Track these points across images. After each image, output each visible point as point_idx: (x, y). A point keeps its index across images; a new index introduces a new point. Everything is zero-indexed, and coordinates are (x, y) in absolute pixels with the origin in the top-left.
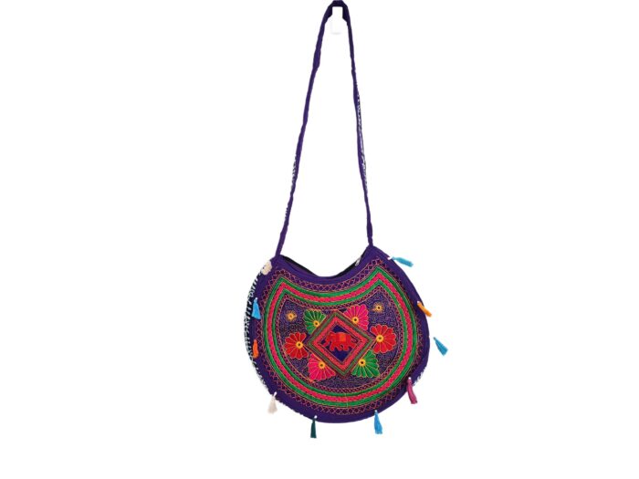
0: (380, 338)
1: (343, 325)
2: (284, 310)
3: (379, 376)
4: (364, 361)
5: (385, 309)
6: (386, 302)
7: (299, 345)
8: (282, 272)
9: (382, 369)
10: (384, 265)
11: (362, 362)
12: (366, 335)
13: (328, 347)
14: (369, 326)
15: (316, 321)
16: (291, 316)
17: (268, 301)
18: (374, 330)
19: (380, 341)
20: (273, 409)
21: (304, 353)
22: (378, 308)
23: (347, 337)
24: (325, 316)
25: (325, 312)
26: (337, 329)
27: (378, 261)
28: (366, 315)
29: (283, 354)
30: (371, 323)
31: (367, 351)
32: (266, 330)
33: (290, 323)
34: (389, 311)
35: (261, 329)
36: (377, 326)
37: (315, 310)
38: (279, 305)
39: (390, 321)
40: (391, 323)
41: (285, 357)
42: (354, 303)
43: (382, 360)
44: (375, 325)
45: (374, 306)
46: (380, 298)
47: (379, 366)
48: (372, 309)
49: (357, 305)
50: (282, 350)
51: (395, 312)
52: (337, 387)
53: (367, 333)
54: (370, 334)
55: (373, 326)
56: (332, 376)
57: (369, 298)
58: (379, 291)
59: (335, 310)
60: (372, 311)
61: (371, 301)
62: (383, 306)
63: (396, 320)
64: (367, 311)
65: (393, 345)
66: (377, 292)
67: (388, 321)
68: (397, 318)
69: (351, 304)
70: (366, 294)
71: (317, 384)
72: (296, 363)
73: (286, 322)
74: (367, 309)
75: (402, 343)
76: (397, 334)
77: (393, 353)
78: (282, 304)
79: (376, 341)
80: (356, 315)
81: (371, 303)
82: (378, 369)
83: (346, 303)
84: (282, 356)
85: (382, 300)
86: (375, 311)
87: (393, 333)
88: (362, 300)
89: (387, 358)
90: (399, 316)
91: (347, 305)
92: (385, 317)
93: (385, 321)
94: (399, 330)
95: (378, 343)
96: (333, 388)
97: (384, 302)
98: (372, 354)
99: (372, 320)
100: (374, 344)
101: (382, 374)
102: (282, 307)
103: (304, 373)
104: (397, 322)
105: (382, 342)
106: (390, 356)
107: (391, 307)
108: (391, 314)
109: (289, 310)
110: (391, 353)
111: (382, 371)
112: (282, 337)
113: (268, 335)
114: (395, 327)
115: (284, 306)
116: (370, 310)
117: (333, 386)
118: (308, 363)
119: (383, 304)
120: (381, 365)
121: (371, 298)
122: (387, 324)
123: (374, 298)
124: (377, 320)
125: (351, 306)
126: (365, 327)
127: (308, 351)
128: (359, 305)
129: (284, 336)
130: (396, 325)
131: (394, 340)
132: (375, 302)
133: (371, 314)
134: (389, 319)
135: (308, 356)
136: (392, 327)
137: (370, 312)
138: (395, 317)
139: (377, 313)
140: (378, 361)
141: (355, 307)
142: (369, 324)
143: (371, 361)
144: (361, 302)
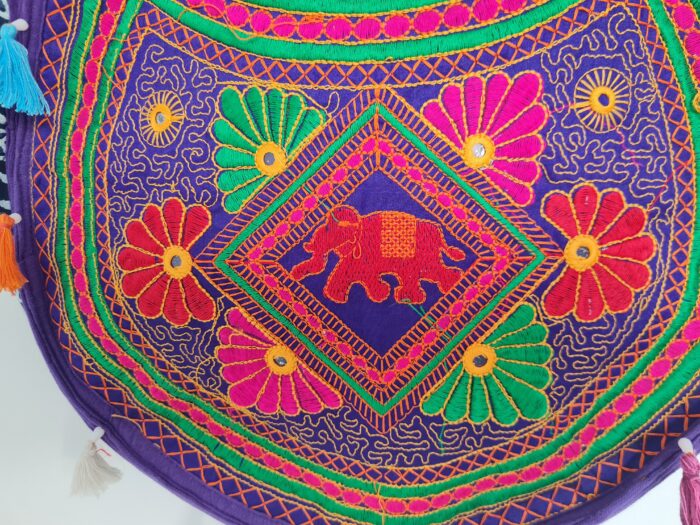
0: (583, 252)
2: (137, 87)
3: (544, 418)
4: (490, 355)
5: (633, 111)
6: (640, 74)
7: (178, 263)
9: (566, 388)
11: (480, 358)
12: (518, 232)
14: (540, 191)
15: (268, 147)
16: (161, 118)
18: (559, 210)
19: (579, 264)
21: (200, 306)
22: (601, 100)
24: (321, 120)
25: (321, 97)
28: (535, 133)
29: (111, 292)
30: (550, 173)
31: (513, 309)
32: (65, 174)
33: (151, 151)
34: (645, 123)
35: (46, 170)
36: (576, 191)
37: (273, 84)
38: (118, 63)
39: (643, 169)
40: (643, 184)
41: (118, 309)
42: (487, 59)
43: (572, 352)
44: (568, 187)
45: (581, 85)
46: (617, 51)
47: (554, 377)
48: (566, 103)
49: (495, 70)
50: (107, 274)
51: (672, 131)
52: (344, 453)
53: (525, 220)
54: (538, 228)
55: (560, 187)
56: (324, 406)
57: (565, 43)
58: (620, 9)
59: (376, 87)
60: (566, 111)
61: (569, 59)
62: (626, 91)
63: (667, 169)
64: (545, 107)
65: (638, 290)
66: (611, 13)
67: (632, 170)
68: (675, 162)
69: (465, 64)
70: (549, 20)
71: (262, 423)
72: (167, 339)
73: (137, 145)
74: (546, 98)
75: (679, 281)
76: (659, 237)
77: (629, 324)
78: (128, 59)
79: (563, 264)
80: (484, 124)
81: (569, 71)
82: (548, 391)
83: (438, 55)
84: (108, 303)
85: (627, 59)
86: (583, 115)
87: (647, 231)
88: (527, 45)
89: (599, 346)
90: (684, 150)
91: (444, 68)
92: (619, 149)
93: (620, 168)
94: (675, 222)
95: (572, 274)
96: (326, 453)
97: (635, 71)
98: (534, 321)
99: (559, 159)
100: (552, 277)
101: (560, 411)
102: (128, 73)
103: (204, 378)
104: (670, 183)
105: (588, 271)
106: (610, 339)
107: (656, 106)
108: (652, 139)
109: (157, 86)
110: (620, 325)
111: (560, 399)
112: (115, 216)
113: (71, 200)
114: (657, 203)
115: (136, 70)
116: (559, 106)
117: (329, 447)
118: (217, 348)
119: (625, 84)
120: (561, 373)
121: (575, 40)
122: (624, 187)
123: (586, 43)
124: (581, 163)
125: (465, 77)
126: (519, 193)
127: (216, 294)
128: (512, 70)
129: (123, 213)
130: (666, 197)
131: (645, 263)
132: (589, 64)
133: (558, 128)
134: (637, 160)
135: (215, 319)
136: (643, 202)
137: (559, 117)
138: (667, 154)
139: (592, 126)
140: (556, 355)
141: (484, 80)
142: (543, 175)
143: (523, 356)
144: (520, 55)
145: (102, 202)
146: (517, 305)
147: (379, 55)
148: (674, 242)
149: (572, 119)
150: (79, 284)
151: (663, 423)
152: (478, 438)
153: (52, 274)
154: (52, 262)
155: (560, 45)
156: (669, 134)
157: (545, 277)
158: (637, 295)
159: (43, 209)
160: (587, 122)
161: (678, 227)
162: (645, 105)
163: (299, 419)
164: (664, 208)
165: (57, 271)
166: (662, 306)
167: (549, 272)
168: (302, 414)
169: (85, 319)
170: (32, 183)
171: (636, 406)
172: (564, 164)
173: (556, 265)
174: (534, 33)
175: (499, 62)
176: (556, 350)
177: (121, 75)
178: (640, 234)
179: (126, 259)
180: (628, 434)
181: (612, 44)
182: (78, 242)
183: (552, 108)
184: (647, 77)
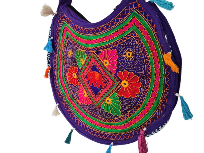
0: (125, 84)
1: (97, 65)
2: (67, 48)
3: (120, 116)
4: (110, 100)
5: (136, 57)
6: (137, 50)
7: (75, 76)
8: (64, 18)
9: (124, 112)
10: (141, 9)
11: (109, 101)
12: (113, 78)
13: (88, 82)
14: (117, 71)
15: (81, 60)
16: (70, 53)
17: (60, 41)
18: (120, 75)
19: (124, 86)
20: (56, 113)
21: (77, 82)
22: (128, 55)
23: (100, 76)
24: (86, 56)
26: (94, 69)
27: (136, 5)
28: (116, 60)
29: (67, 80)
30: (119, 68)
31: (113, 93)
32: (59, 61)
33: (69, 59)
34: (139, 59)
35: (56, 60)
36: (124, 72)
37: (82, 50)
38: (65, 44)
39: (138, 69)
40: (138, 72)
41: (67, 82)
42: (107, 47)
43: (124, 104)
44: (122, 71)
45: (125, 52)
46: (132, 45)
47: (121, 108)
48: (122, 55)
49: (109, 49)
50: (66, 77)
51: (145, 61)
52: (93, 113)
53: (114, 76)
54: (117, 78)
55: (121, 71)
56: (90, 104)
57: (121, 44)
58: (132, 37)
59: (92, 51)
60: (122, 56)
61: (122, 47)
62: (134, 53)
63: (144, 69)
64: (117, 56)
65: (137, 93)
66: (130, 38)
67: (136, 69)
68: (146, 68)
69: (104, 48)
70: (118, 40)
71: (82, 106)
72: (73, 88)
73: (67, 57)
74: (118, 54)
75: (146, 93)
76: (142, 83)
77: (135, 100)
78: (66, 44)
79: (121, 86)
80: (107, 58)
81: (122, 49)
82: (120, 110)
83: (100, 46)
84: (66, 81)
85: (134, 47)
86: (125, 57)
87: (139, 81)
88: (114, 44)
89: (129, 104)
90: (148, 65)
91: (101, 48)
92: (133, 64)
93: (133, 68)
94: (146, 80)
95: (123, 88)
96: (91, 113)
97: (136, 49)
98: (117, 96)
99: (120, 65)
100: (119, 88)
101: (123, 116)
102: (66, 46)
103: (76, 96)
104: (145, 72)
105: (126, 88)
106: (132, 103)
107: (141, 56)
108: (140, 63)
109: (70, 48)
110: (134, 100)
111: (123, 113)
112: (67, 68)
113: (60, 65)
114: (141, 76)
115: (67, 46)
116: (120, 55)
117: (91, 111)
118: (78, 90)
119: (134, 51)
120: (123, 108)
121: (123, 43)
122: (134, 72)
123: (126, 44)
124: (125, 67)
125: (104, 50)
126: (113, 71)
127: (79, 81)
128: (111, 49)
129: (68, 67)
130: (143, 75)
131: (138, 88)
132: (126, 48)
133: (120, 60)
134: (137, 67)
135: (79, 85)
136: (138, 75)
137: (120, 57)
138: (144, 66)
139: (127, 59)
140: (121, 104)
141: (107, 51)
142: (117, 68)
143: (115, 102)
144: (112, 46)
145: (65, 65)
146: (114, 92)
147: (92, 46)
148: (146, 84)
149: (123, 58)
150: (61, 78)
151: (146, 124)
152: (110, 116)
153: (55, 76)
154: (56, 74)
155: (120, 45)
156: (145, 62)
157: (118, 88)
158: (137, 95)
159: (55, 66)
160: (126, 59)
161: (147, 81)
162: (138, 56)
163: (87, 105)
164: (143, 77)
165: (56, 76)
166: (141, 98)
167: (119, 87)
168: (88, 105)
169: (61, 84)
170: (54, 62)
171: (141, 119)
172: (121, 66)
173: (120, 86)
174: (115, 42)
175: (109, 48)
176: (121, 102)
177: (65, 46)
178: (138, 82)
179: (69, 75)
180: (139, 125)
181: (131, 44)
182: (61, 71)
183: (119, 56)
184: (139, 50)
